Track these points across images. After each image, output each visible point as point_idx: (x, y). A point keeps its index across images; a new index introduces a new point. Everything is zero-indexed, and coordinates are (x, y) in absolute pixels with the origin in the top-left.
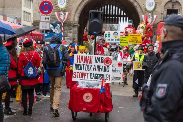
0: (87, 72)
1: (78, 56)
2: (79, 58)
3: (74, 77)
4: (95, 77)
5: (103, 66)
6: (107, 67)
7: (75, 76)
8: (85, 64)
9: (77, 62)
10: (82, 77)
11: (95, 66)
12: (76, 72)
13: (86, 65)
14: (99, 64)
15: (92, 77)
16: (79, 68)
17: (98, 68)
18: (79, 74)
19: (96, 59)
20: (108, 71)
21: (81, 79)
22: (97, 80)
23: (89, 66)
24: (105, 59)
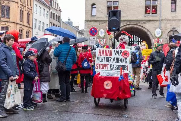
0: (108, 63)
1: (99, 50)
2: (100, 52)
3: (96, 68)
4: (115, 68)
5: (121, 58)
6: (125, 59)
7: (97, 67)
8: (106, 57)
9: (99, 55)
10: (103, 68)
11: (114, 58)
12: (98, 64)
13: (107, 57)
14: (118, 56)
15: (112, 68)
16: (101, 60)
17: (118, 60)
18: (100, 65)
19: (116, 52)
20: (126, 62)
21: (103, 69)
22: (116, 70)
23: (109, 58)
24: (123, 52)
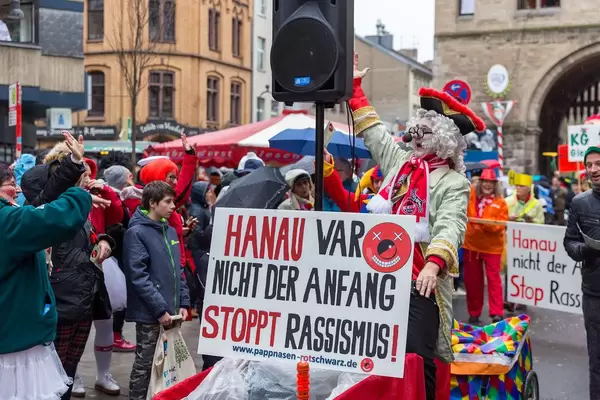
0: (273, 305)
1: (231, 217)
2: (234, 229)
3: (206, 335)
4: (314, 336)
5: (357, 275)
6: (385, 278)
7: (210, 330)
8: (266, 261)
9: (227, 253)
10: (245, 335)
11: (315, 271)
12: (215, 309)
13: (271, 267)
14: (336, 261)
15: (297, 336)
16: (236, 283)
17: (333, 288)
18: (231, 315)
19: (325, 233)
20: (387, 303)
21: (242, 344)
22: (322, 353)
23: (285, 273)
24: (370, 234)
